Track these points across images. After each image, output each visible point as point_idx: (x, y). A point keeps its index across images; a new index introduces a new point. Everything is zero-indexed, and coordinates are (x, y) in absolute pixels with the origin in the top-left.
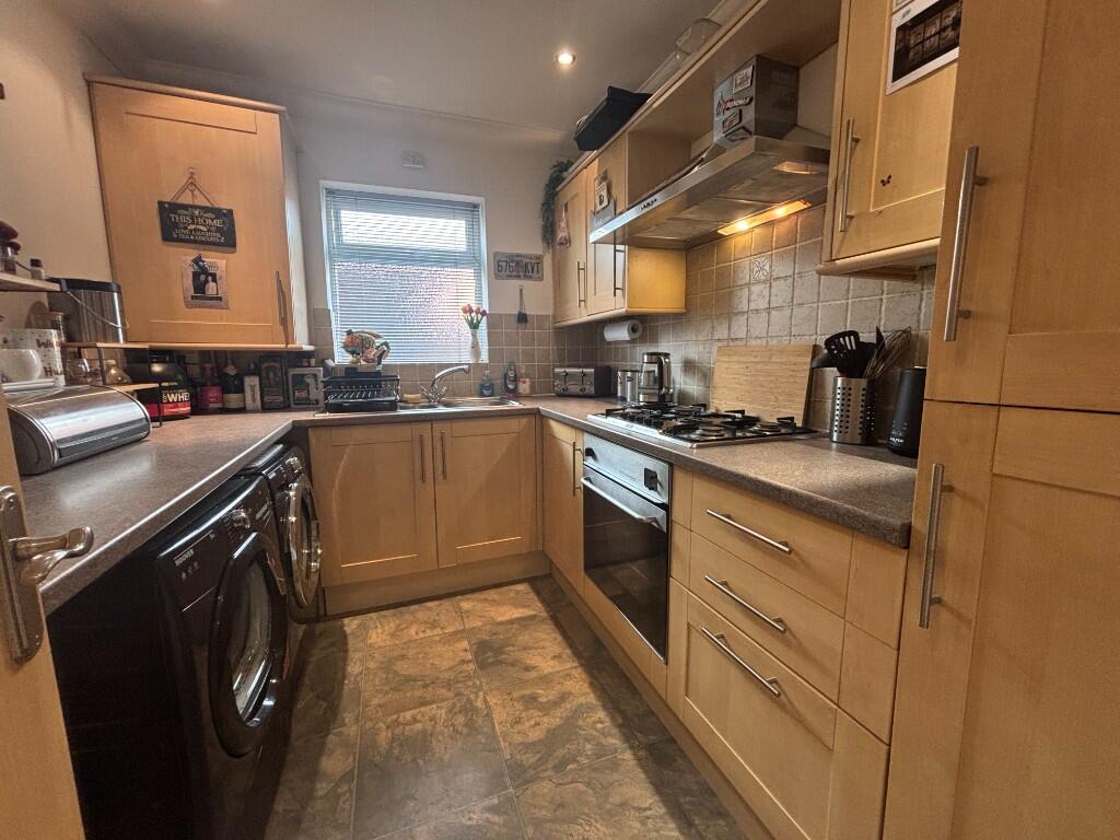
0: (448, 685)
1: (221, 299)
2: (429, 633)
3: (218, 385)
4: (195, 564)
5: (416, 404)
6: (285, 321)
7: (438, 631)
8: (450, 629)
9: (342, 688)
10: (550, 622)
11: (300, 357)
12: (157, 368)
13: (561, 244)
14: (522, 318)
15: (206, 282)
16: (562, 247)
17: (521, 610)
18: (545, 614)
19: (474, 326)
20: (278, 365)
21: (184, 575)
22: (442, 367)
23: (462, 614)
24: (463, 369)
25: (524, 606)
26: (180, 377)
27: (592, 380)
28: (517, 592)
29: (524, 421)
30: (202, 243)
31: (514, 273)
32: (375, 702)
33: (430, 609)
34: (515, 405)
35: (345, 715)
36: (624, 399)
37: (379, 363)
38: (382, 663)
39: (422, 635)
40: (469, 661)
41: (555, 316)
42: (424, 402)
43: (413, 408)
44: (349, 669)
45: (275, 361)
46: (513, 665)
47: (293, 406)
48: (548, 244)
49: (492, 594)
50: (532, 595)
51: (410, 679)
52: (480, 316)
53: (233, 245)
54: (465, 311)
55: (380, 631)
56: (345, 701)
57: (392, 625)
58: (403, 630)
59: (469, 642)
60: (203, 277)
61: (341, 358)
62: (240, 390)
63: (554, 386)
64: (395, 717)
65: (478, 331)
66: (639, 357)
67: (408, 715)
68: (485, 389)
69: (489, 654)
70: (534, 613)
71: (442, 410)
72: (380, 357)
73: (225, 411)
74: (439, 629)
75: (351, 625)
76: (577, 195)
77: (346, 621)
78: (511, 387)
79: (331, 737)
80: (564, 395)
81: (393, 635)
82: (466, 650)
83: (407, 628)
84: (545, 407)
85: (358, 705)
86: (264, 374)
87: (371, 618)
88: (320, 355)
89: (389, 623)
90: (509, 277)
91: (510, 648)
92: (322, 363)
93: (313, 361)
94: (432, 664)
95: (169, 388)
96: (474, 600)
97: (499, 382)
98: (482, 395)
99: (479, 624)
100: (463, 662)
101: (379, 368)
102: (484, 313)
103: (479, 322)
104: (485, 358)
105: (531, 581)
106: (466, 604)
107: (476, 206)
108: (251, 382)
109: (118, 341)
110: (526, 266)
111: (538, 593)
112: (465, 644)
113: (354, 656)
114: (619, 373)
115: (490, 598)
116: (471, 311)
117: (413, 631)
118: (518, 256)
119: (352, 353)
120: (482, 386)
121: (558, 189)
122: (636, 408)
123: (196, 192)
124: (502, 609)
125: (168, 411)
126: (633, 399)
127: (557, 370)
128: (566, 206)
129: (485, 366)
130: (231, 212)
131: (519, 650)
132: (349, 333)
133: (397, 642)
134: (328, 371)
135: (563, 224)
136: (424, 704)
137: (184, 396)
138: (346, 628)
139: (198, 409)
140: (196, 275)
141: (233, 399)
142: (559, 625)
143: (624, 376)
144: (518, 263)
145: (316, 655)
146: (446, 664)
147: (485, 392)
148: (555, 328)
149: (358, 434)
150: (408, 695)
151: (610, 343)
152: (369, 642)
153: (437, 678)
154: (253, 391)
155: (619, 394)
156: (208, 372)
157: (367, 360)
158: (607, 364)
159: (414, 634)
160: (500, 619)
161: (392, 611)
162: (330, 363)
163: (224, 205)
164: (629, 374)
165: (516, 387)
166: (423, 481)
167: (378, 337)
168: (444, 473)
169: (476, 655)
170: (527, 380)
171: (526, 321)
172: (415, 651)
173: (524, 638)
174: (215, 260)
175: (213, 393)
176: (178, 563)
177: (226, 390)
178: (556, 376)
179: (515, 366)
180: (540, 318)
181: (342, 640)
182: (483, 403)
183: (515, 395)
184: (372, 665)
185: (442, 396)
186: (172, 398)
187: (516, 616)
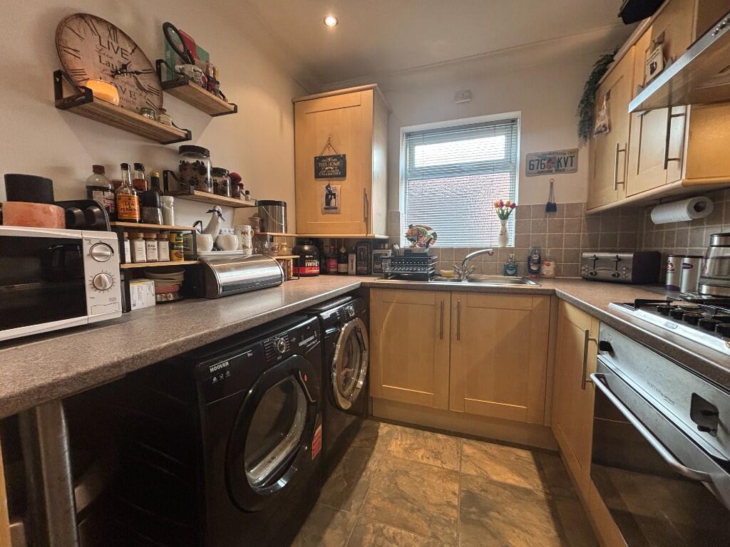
0: (431, 520)
1: (336, 208)
2: (431, 462)
3: (335, 258)
4: (228, 372)
5: (448, 277)
6: (367, 219)
7: (438, 463)
8: (448, 466)
9: (360, 478)
10: (546, 507)
11: (379, 243)
12: (306, 248)
13: (599, 132)
14: (551, 208)
15: (331, 199)
16: (600, 135)
17: (517, 478)
18: (541, 495)
19: (504, 217)
20: (366, 248)
21: (215, 379)
22: (473, 250)
23: (462, 457)
24: (488, 252)
25: (520, 475)
26: (315, 253)
27: (630, 266)
28: (518, 457)
29: (539, 300)
30: (331, 177)
31: (546, 169)
32: (374, 502)
33: (438, 440)
34: (531, 285)
35: (353, 502)
36: (676, 289)
37: (427, 247)
38: (391, 471)
39: (425, 461)
40: (454, 507)
41: (588, 204)
42: (456, 277)
43: (446, 280)
44: (370, 464)
45: (364, 245)
46: (494, 536)
47: (373, 273)
48: (585, 137)
49: (493, 449)
50: (533, 467)
51: (403, 496)
52: (510, 209)
53: (345, 176)
54: (497, 206)
55: (399, 443)
56: (357, 489)
57: (408, 442)
58: (414, 449)
59: (460, 488)
60: (330, 196)
61: (404, 243)
62: (346, 262)
63: (581, 270)
64: (382, 525)
65: (508, 221)
66: (705, 241)
67: (392, 530)
68: (510, 269)
69: (474, 509)
70: (529, 487)
71: (465, 283)
72: (428, 243)
73: (338, 273)
74: (439, 462)
75: (384, 429)
76: (622, 77)
77: (382, 425)
78: (534, 268)
79: (339, 514)
80: (593, 279)
81: (406, 450)
82: (454, 494)
83: (417, 449)
84: (561, 289)
85: (363, 499)
86: (358, 253)
87: (397, 430)
88: (390, 241)
89: (406, 440)
90: (540, 173)
91: (496, 515)
92: (391, 247)
93: (387, 246)
94: (424, 492)
95: (310, 259)
96: (475, 447)
97: (523, 264)
98: (506, 274)
99: (474, 473)
100: (449, 504)
101: (427, 250)
102: (513, 206)
103: (508, 214)
104: (511, 243)
105: (535, 451)
106: (469, 448)
107: (514, 121)
108: (353, 257)
109: (282, 232)
110: (559, 161)
111: (540, 468)
112: (456, 487)
113: (376, 455)
114: (671, 259)
115: (489, 451)
116: (502, 205)
117: (420, 453)
118: (550, 154)
119: (411, 240)
120: (507, 267)
121: (600, 82)
122: (693, 301)
123: (331, 148)
124: (498, 468)
125: (307, 271)
126: (691, 289)
127: (585, 255)
128: (608, 94)
129: (511, 250)
130: (344, 156)
131: (504, 522)
132: (411, 226)
133: (407, 458)
134: (394, 252)
135: (603, 113)
136: (406, 527)
137: (316, 263)
138: (379, 431)
139: (324, 271)
140: (327, 195)
141: (342, 267)
142: (556, 516)
143: (677, 263)
144: (550, 160)
145: (356, 443)
146: (435, 499)
147: (509, 272)
148: (587, 215)
149: (399, 295)
150: (398, 511)
151: (661, 226)
152: (389, 449)
153: (424, 508)
154: (352, 262)
155: (669, 282)
156: (332, 251)
157: (421, 245)
158: (654, 249)
159: (420, 457)
160: (495, 478)
161: (412, 430)
162: (396, 247)
163: (342, 153)
164: (686, 260)
165: (539, 269)
166: (441, 338)
167: (429, 229)
168: (458, 334)
169: (462, 503)
170: (551, 263)
171: (555, 210)
172: (415, 473)
173: (513, 511)
174: (336, 186)
175: (333, 263)
176: (212, 370)
177: (339, 262)
178: (585, 260)
179: (539, 250)
180: (571, 207)
181: (374, 439)
182: (506, 281)
183: (538, 276)
184: (384, 469)
185: (470, 273)
186: (310, 264)
187: (510, 481)
